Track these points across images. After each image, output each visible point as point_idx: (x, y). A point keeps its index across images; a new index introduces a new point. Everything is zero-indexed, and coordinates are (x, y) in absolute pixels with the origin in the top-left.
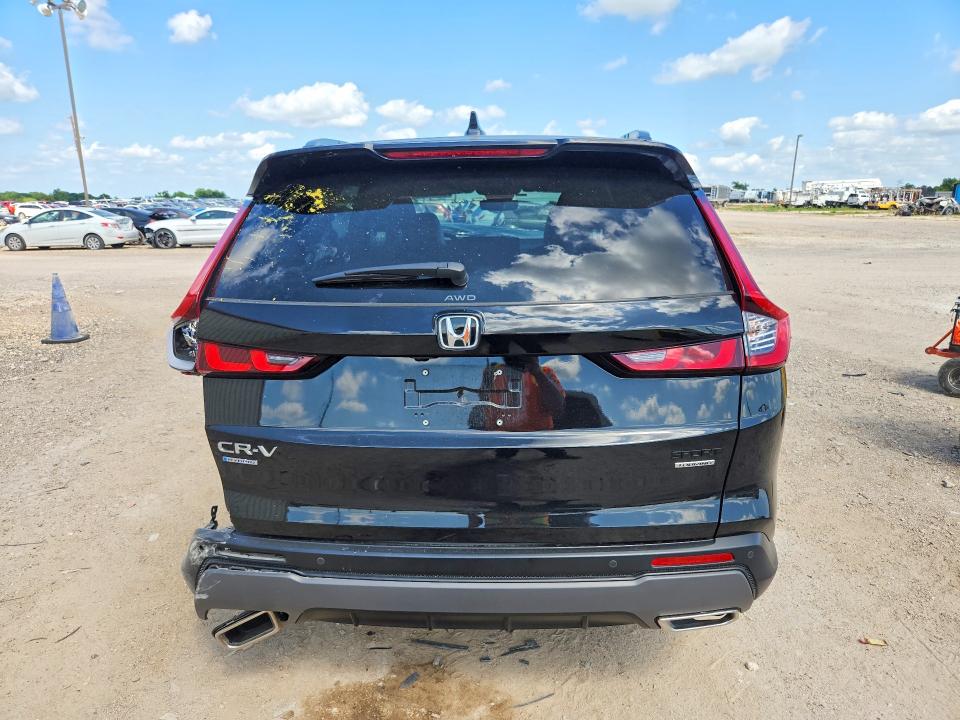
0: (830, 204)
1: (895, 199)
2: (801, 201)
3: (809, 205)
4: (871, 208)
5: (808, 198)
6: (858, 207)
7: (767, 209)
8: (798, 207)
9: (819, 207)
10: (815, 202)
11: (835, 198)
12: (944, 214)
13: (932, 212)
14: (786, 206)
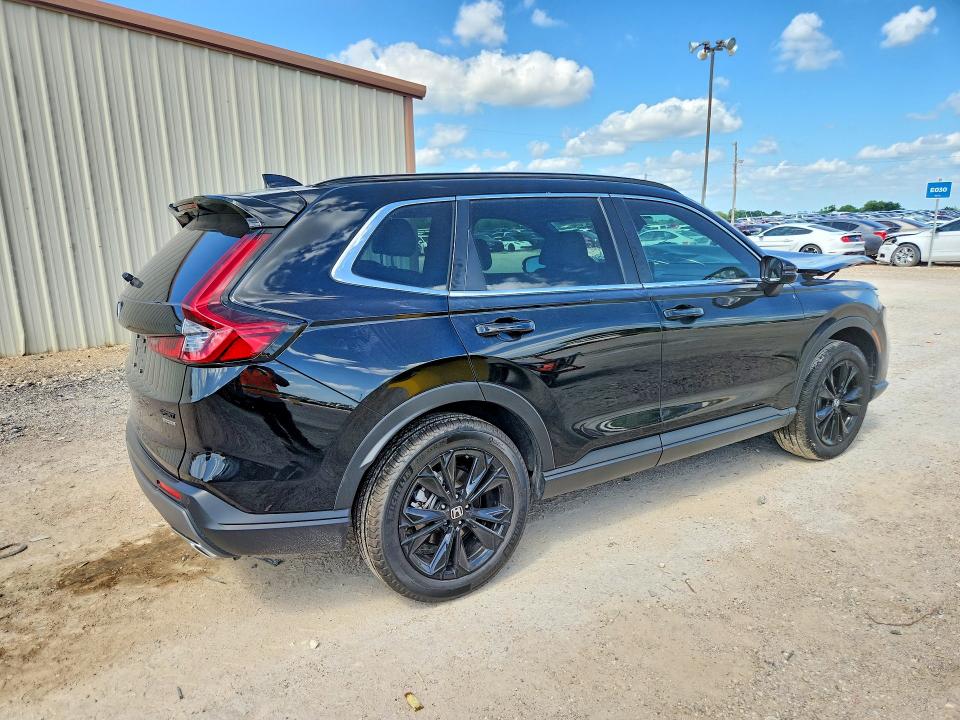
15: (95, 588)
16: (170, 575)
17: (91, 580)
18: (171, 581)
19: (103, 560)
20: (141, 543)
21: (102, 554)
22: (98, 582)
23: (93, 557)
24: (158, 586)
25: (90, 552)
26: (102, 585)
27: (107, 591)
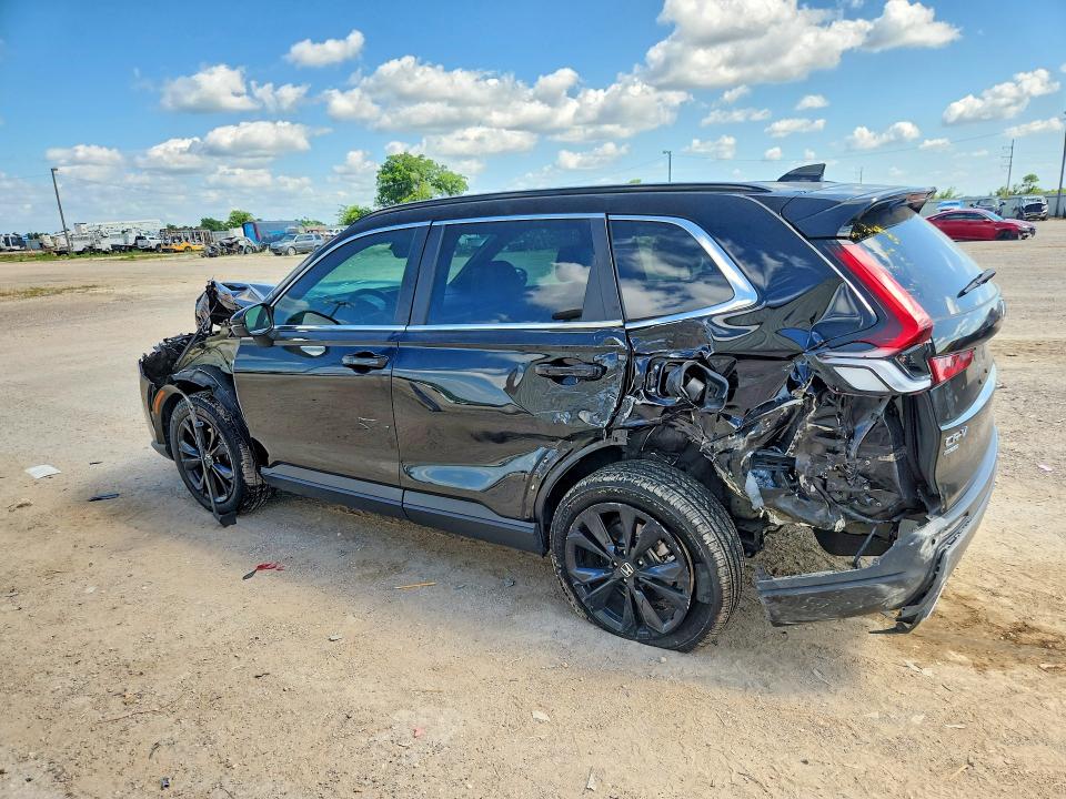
0: (116, 249)
1: (187, 240)
2: (79, 246)
3: (92, 251)
4: (165, 251)
5: (88, 243)
6: (150, 250)
7: (37, 257)
8: (79, 253)
9: (106, 253)
10: (98, 246)
11: (120, 242)
12: (246, 253)
13: (234, 252)
14: (60, 253)
15: (1039, 631)
16: (955, 603)
17: (1044, 644)
18: (959, 597)
19: (1020, 661)
20: (962, 658)
21: (1018, 669)
22: (1034, 637)
23: (1031, 672)
24: (975, 600)
25: (1032, 684)
26: (1033, 630)
27: (1028, 622)
